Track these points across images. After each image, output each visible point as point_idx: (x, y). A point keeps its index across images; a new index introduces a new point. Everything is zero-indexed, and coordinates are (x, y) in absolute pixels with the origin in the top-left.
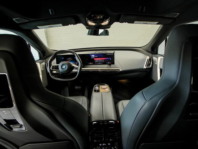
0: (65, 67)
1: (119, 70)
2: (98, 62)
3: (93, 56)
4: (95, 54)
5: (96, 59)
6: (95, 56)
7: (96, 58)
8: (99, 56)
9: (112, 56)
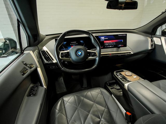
0: (80, 53)
1: (130, 53)
2: (108, 46)
3: (103, 38)
4: (105, 36)
5: (106, 42)
6: (104, 38)
7: (106, 40)
8: (110, 38)
9: (125, 38)
